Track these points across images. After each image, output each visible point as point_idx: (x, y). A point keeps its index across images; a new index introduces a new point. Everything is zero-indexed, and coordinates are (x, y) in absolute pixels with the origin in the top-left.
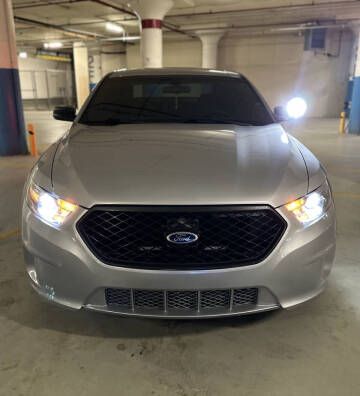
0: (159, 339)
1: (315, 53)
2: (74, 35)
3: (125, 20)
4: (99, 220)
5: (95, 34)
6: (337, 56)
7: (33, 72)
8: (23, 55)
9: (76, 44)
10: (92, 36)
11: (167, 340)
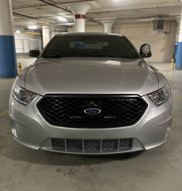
0: (79, 166)
1: (159, 31)
2: (42, 22)
3: (67, 15)
4: (49, 102)
5: (53, 22)
6: (169, 33)
7: (23, 40)
8: (18, 32)
9: (43, 27)
10: (51, 23)
11: (83, 167)
